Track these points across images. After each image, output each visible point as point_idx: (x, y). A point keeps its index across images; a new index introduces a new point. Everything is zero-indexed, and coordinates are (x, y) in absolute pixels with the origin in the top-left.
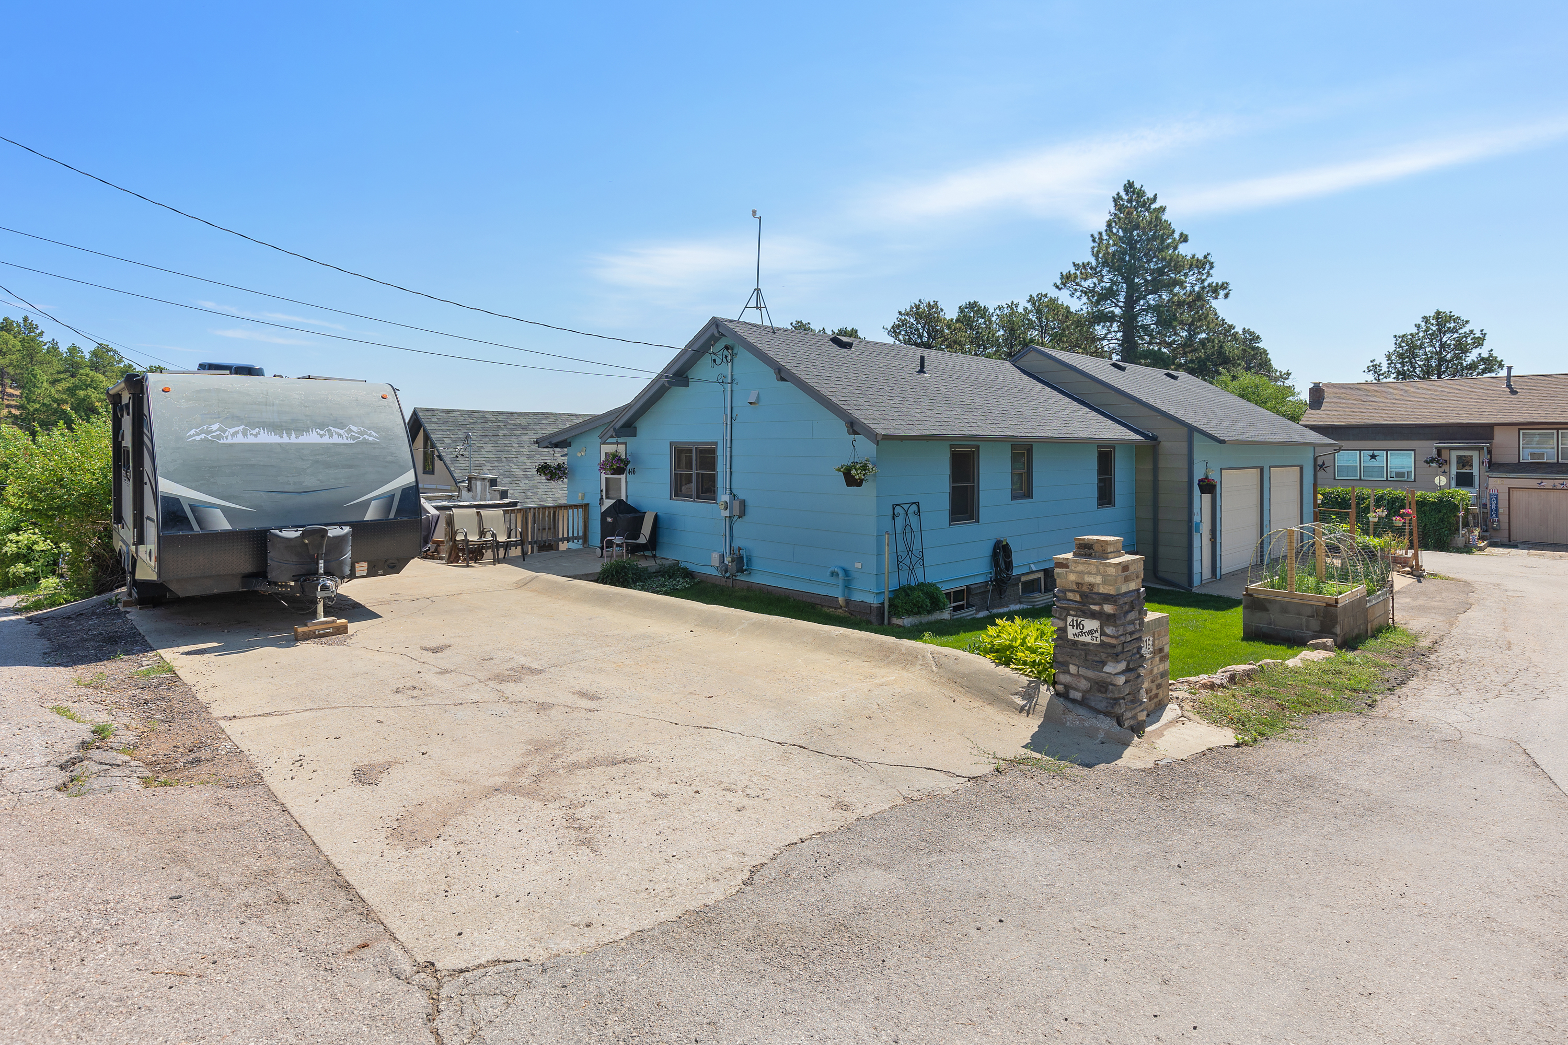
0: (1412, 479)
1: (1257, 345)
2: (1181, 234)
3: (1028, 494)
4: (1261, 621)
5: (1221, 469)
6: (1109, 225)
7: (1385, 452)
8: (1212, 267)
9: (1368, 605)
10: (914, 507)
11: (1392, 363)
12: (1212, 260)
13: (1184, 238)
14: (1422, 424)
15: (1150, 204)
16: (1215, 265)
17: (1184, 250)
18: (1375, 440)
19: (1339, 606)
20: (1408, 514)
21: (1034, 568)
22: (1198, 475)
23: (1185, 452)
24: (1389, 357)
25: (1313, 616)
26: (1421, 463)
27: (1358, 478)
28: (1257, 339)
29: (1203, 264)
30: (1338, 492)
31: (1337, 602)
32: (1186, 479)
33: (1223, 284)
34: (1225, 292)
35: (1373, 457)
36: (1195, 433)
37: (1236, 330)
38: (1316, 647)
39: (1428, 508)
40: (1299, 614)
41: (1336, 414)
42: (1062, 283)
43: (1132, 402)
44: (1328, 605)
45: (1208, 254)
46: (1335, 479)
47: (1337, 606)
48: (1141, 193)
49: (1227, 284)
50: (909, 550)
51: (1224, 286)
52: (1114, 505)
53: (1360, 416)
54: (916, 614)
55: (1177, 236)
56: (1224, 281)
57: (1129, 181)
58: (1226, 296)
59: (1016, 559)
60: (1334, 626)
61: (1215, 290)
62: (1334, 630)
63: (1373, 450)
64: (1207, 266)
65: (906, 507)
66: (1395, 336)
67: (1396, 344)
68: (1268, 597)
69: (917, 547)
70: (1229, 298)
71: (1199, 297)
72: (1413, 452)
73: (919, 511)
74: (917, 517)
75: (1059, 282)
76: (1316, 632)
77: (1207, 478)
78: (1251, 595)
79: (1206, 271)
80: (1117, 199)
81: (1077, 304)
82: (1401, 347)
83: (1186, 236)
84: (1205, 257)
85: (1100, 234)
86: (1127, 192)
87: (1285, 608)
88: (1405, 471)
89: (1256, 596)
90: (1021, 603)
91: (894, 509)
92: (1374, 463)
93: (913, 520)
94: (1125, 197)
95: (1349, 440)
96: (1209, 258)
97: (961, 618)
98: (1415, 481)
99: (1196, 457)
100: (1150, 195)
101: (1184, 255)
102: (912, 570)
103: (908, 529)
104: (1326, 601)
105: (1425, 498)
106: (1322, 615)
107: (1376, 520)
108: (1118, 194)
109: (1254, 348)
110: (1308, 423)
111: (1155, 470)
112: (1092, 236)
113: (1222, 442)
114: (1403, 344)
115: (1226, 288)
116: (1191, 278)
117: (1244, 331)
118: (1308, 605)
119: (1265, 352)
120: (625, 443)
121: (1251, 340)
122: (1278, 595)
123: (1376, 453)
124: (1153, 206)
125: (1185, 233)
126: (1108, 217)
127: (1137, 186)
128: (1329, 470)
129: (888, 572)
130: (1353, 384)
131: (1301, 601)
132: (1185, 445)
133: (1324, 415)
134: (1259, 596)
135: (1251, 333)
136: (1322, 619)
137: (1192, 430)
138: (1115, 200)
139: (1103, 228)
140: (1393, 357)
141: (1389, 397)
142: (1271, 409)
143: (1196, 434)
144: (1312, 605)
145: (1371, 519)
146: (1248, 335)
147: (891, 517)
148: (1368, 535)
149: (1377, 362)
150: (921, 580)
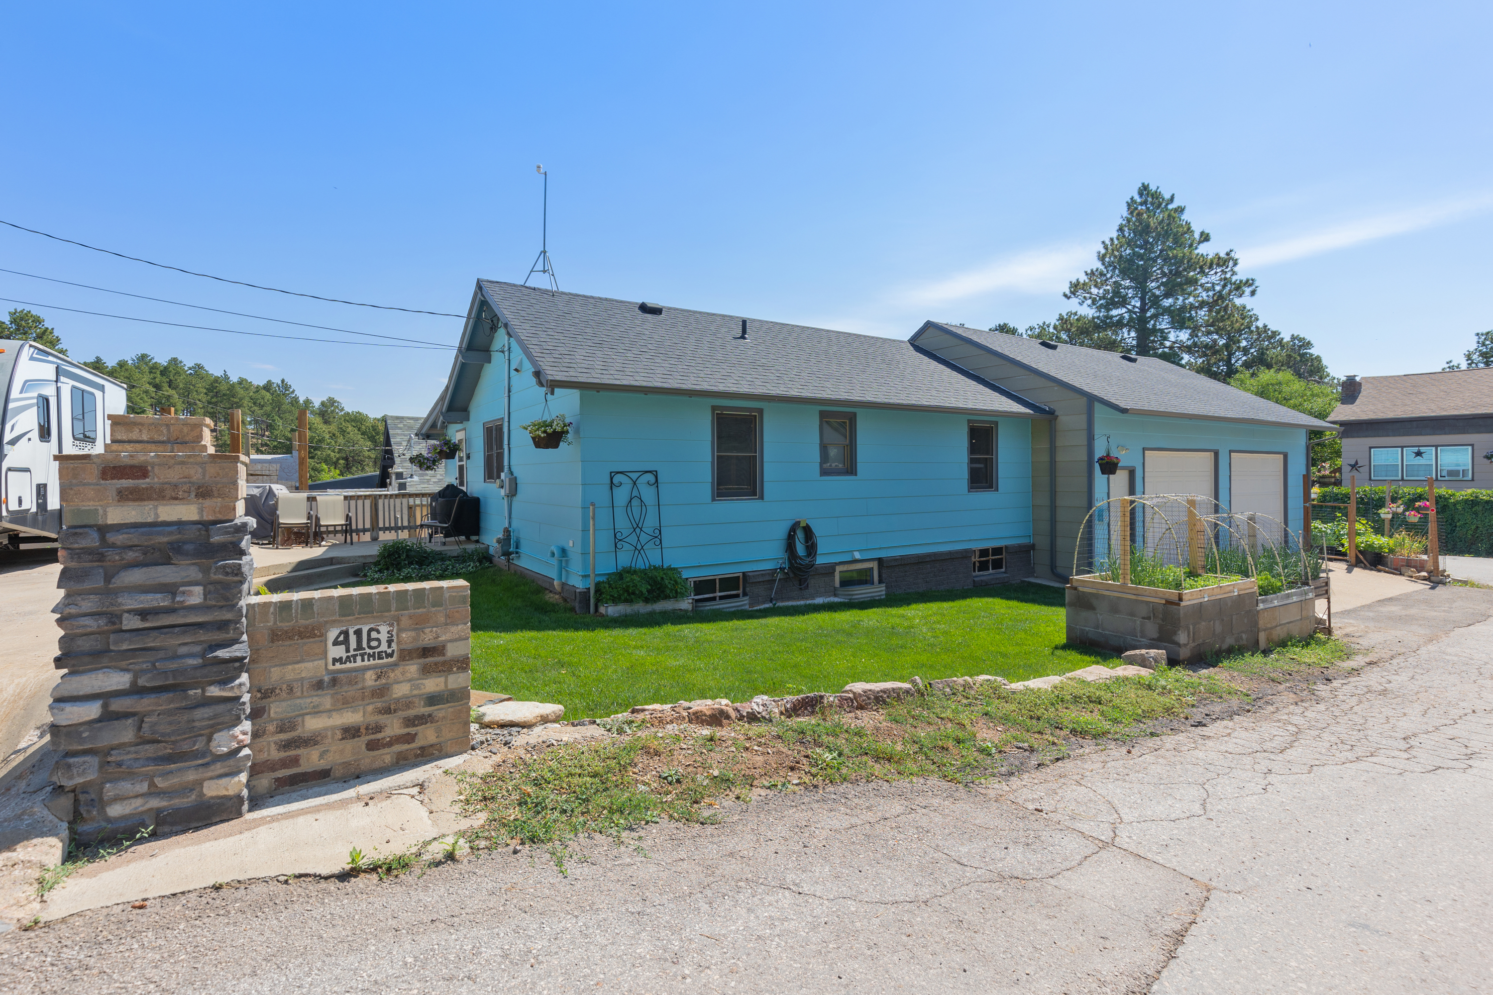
0: (1470, 477)
1: (1308, 351)
2: (1202, 233)
3: (850, 469)
4: (1089, 624)
5: (1144, 449)
6: (1121, 229)
7: (1434, 449)
8: (1235, 264)
9: (1261, 606)
10: (650, 478)
11: (1472, 363)
12: (1236, 257)
13: (1205, 237)
14: (1482, 414)
15: (1167, 205)
16: (1239, 261)
17: (1203, 249)
18: (1421, 435)
19: (1183, 604)
20: (1426, 508)
21: (857, 556)
22: (1099, 452)
23: (1084, 425)
24: (1469, 357)
25: (1149, 618)
26: (1480, 460)
27: (1400, 478)
28: (1309, 344)
29: (1225, 261)
30: (1365, 491)
31: (1181, 599)
32: (1085, 458)
33: (1248, 281)
34: (1251, 289)
35: (1419, 454)
36: (1096, 404)
37: (1281, 336)
38: (1131, 661)
39: (1481, 508)
40: (1132, 614)
41: (1373, 408)
42: (1071, 292)
43: (1028, 373)
44: (1169, 602)
45: (1231, 251)
46: (1370, 479)
47: (1179, 605)
48: (1156, 195)
49: (1253, 280)
50: (637, 527)
51: (1249, 283)
52: (997, 490)
53: (1403, 409)
54: (626, 601)
55: (1197, 236)
56: (1250, 277)
57: (1143, 184)
58: (1253, 293)
59: (823, 547)
60: (1175, 633)
61: (1239, 287)
62: (1176, 638)
63: (1419, 446)
64: (1231, 263)
65: (634, 476)
66: (1478, 334)
67: (1478, 342)
68: (1094, 591)
69: (650, 523)
70: (1256, 296)
71: (1220, 297)
72: (1470, 448)
73: (657, 481)
74: (654, 488)
75: (1068, 293)
76: (1153, 639)
77: (1108, 456)
78: (1076, 589)
79: (1229, 269)
80: (1131, 204)
81: (1087, 311)
82: (1484, 344)
83: (1208, 235)
84: (1228, 254)
85: (1112, 239)
86: (1141, 194)
87: (1115, 606)
88: (1461, 469)
89: (1081, 589)
90: (835, 595)
91: (612, 479)
92: (1419, 461)
93: (648, 494)
94: (1139, 200)
95: (1388, 436)
96: (1232, 254)
97: (719, 609)
98: (1473, 480)
99: (1098, 431)
100: (1167, 196)
101: (1205, 254)
102: (638, 550)
103: (635, 502)
104: (1167, 596)
105: (1477, 497)
106: (1161, 616)
107: (1390, 516)
108: (1132, 199)
109: (1303, 356)
110: (1337, 419)
111: (1053, 450)
112: (1103, 242)
113: (1124, 411)
114: (1488, 342)
115: (1251, 285)
116: (1213, 277)
117: (1293, 338)
118: (1143, 602)
119: (1318, 359)
120: (465, 429)
121: (1300, 347)
122: (1109, 588)
123: (1422, 449)
124: (1170, 207)
125: (1206, 231)
126: (1120, 221)
127: (1153, 188)
128: (1363, 470)
129: (595, 553)
130: (1398, 376)
131: (1134, 597)
132: (1084, 417)
133: (1358, 410)
134: (1086, 590)
135: (1300, 340)
136: (1161, 622)
137: (1092, 400)
138: (1129, 205)
139: (1114, 235)
140: (1475, 357)
141: (1442, 388)
142: (1294, 407)
143: (1097, 406)
144: (1147, 603)
145: (1382, 516)
146: (1297, 342)
147: (608, 487)
148: (1383, 535)
149: (1455, 363)
150: (658, 563)
